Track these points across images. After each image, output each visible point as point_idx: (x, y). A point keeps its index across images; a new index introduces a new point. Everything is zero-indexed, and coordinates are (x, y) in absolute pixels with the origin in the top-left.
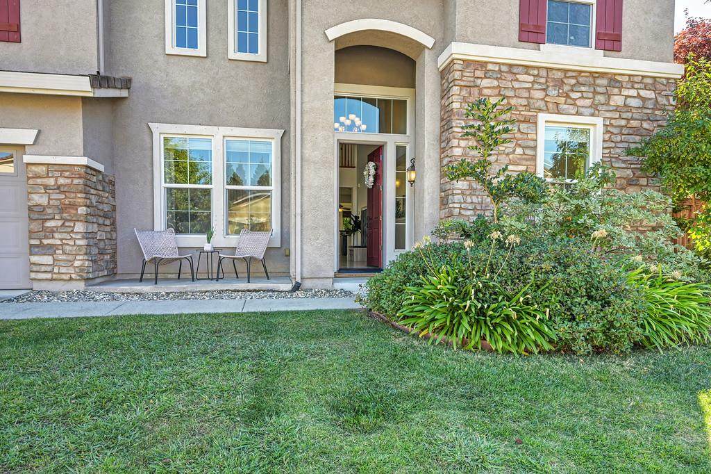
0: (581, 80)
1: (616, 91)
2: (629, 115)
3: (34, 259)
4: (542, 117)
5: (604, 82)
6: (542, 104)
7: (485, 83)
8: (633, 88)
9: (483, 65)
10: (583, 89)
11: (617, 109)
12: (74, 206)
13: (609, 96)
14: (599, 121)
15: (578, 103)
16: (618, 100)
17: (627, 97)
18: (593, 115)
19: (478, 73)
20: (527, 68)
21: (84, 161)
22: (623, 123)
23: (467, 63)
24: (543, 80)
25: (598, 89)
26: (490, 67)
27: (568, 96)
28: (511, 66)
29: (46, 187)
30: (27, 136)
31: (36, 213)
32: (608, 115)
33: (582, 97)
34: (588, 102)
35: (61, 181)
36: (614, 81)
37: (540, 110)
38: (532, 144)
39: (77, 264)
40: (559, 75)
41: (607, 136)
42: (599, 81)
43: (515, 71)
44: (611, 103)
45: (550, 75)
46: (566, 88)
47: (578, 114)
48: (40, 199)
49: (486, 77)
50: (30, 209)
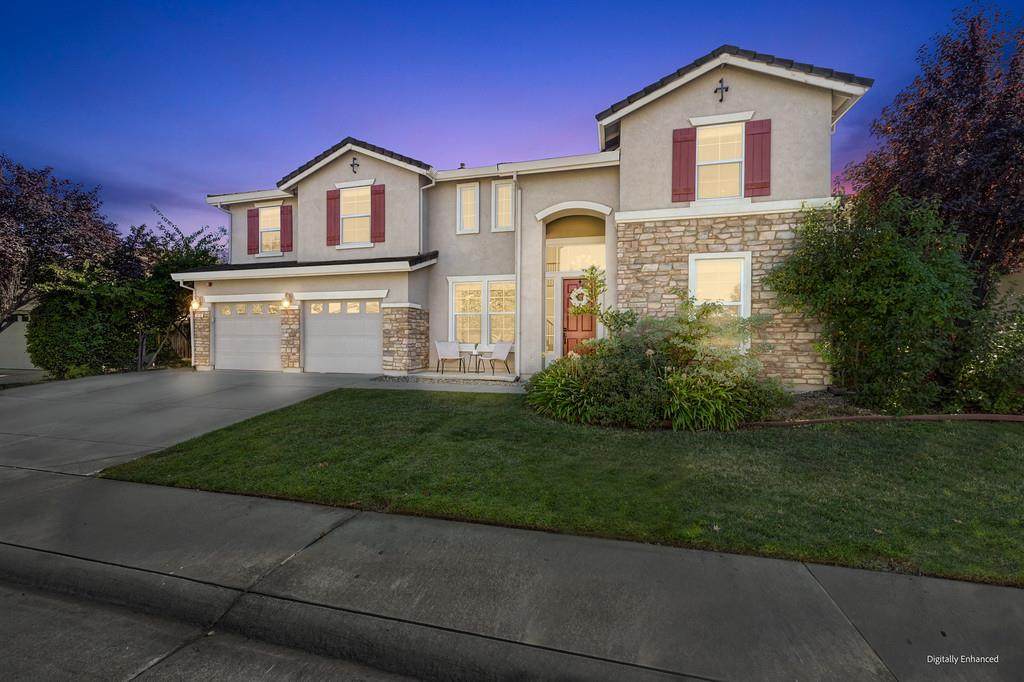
0: (730, 223)
1: (766, 228)
2: (780, 246)
3: (385, 358)
4: (692, 257)
5: (754, 222)
6: (693, 247)
7: (643, 237)
8: (784, 223)
9: (641, 224)
10: (732, 230)
11: (767, 242)
12: (403, 329)
13: (759, 234)
14: (748, 255)
15: (728, 242)
16: (770, 236)
17: (777, 232)
18: (742, 250)
19: (637, 231)
20: (679, 222)
21: (408, 305)
22: (774, 253)
23: (628, 225)
24: (694, 229)
25: (747, 229)
26: (647, 225)
27: (717, 238)
28: (664, 222)
29: (391, 320)
30: (382, 293)
31: (387, 334)
32: (757, 248)
33: (732, 237)
34: (737, 240)
35: (398, 316)
36: (763, 220)
37: (691, 251)
38: (684, 277)
39: (404, 361)
40: (709, 222)
41: (757, 266)
42: (746, 223)
43: (668, 225)
44: (761, 238)
45: (700, 223)
46: (715, 232)
47: (727, 250)
48: (388, 326)
49: (644, 233)
50: (384, 332)
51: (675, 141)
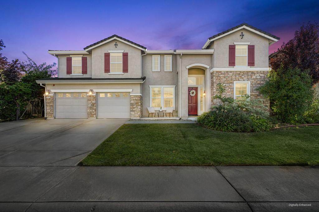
0: (244, 73)
1: (253, 75)
2: (257, 80)
3: (131, 113)
4: (235, 82)
5: (250, 73)
6: (235, 79)
7: (221, 75)
8: (258, 74)
9: (221, 72)
10: (245, 75)
11: (254, 79)
12: (138, 103)
13: (252, 76)
14: (249, 82)
15: (244, 78)
16: (254, 77)
17: (256, 76)
18: (248, 81)
19: (219, 74)
20: (231, 72)
21: (140, 94)
22: (256, 82)
23: (217, 72)
24: (235, 74)
25: (249, 75)
26: (222, 72)
27: (241, 77)
28: (227, 71)
29: (134, 100)
30: (130, 90)
31: (132, 104)
32: (252, 80)
33: (245, 77)
34: (246, 78)
35: (136, 98)
36: (253, 73)
37: (234, 80)
38: (233, 88)
40: (239, 72)
41: (251, 85)
42: (249, 73)
43: (228, 72)
44: (252, 78)
45: (237, 73)
46: (241, 75)
47: (244, 81)
48: (132, 102)
49: (221, 74)
51: (230, 48)
